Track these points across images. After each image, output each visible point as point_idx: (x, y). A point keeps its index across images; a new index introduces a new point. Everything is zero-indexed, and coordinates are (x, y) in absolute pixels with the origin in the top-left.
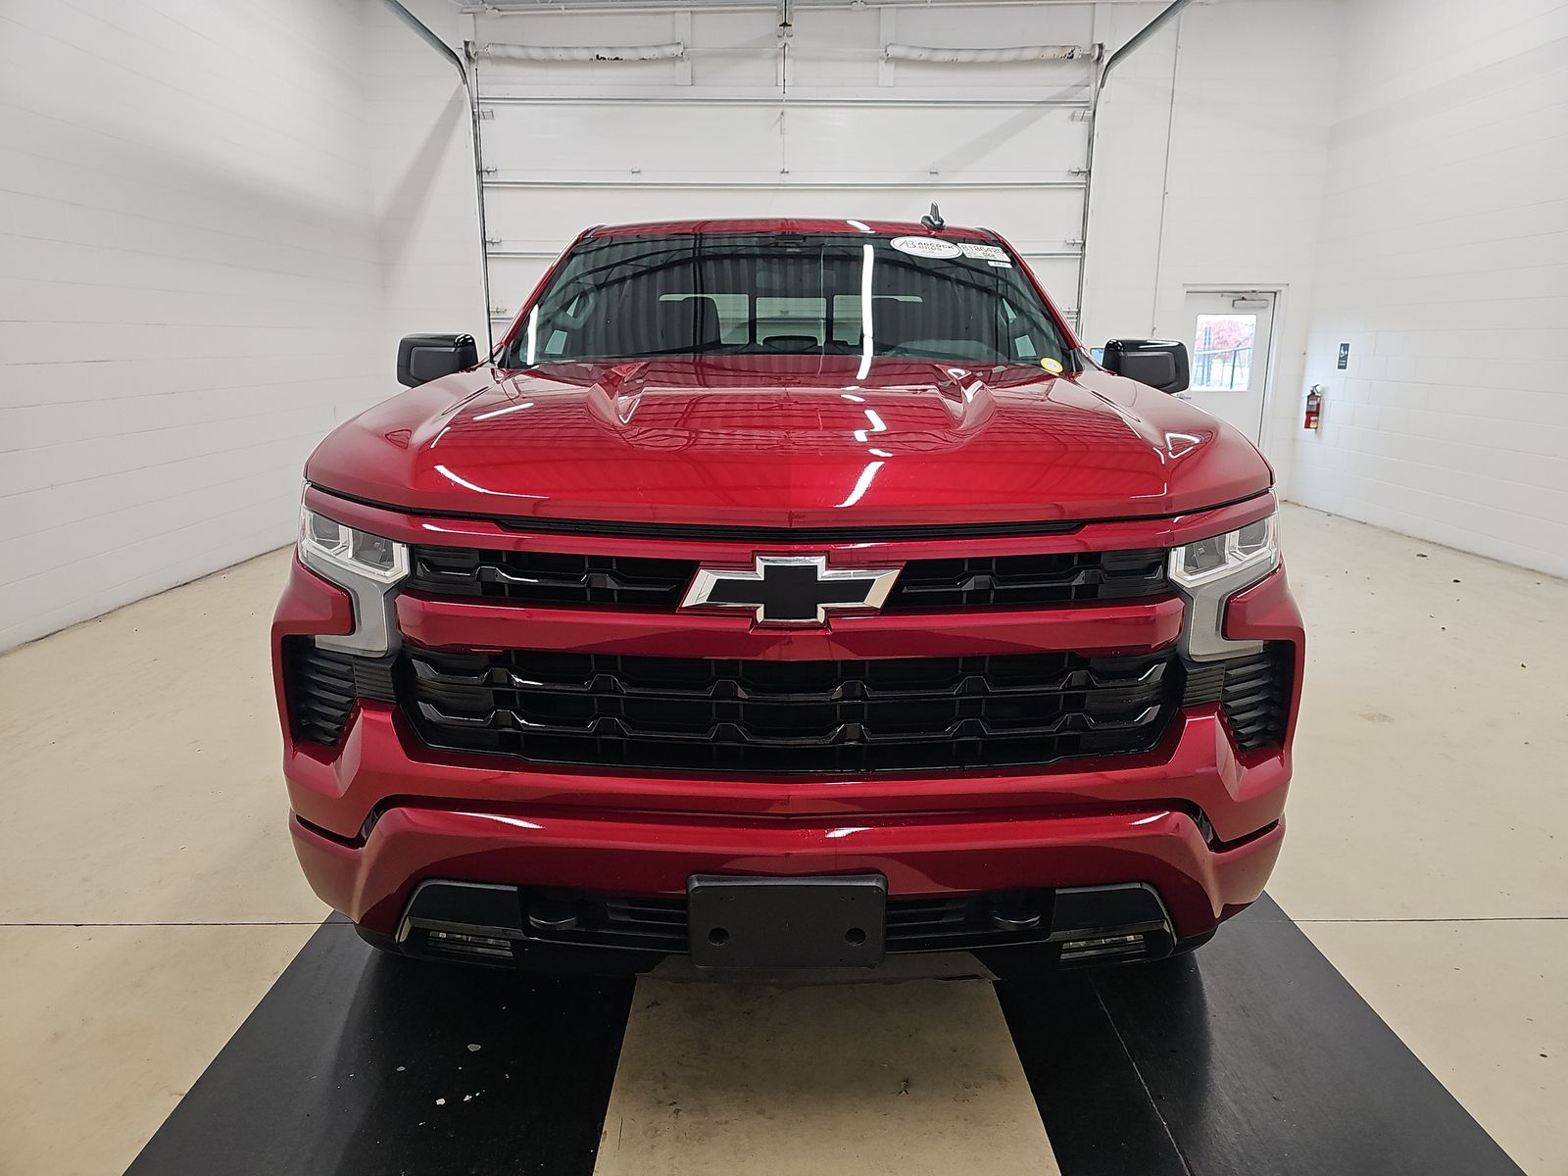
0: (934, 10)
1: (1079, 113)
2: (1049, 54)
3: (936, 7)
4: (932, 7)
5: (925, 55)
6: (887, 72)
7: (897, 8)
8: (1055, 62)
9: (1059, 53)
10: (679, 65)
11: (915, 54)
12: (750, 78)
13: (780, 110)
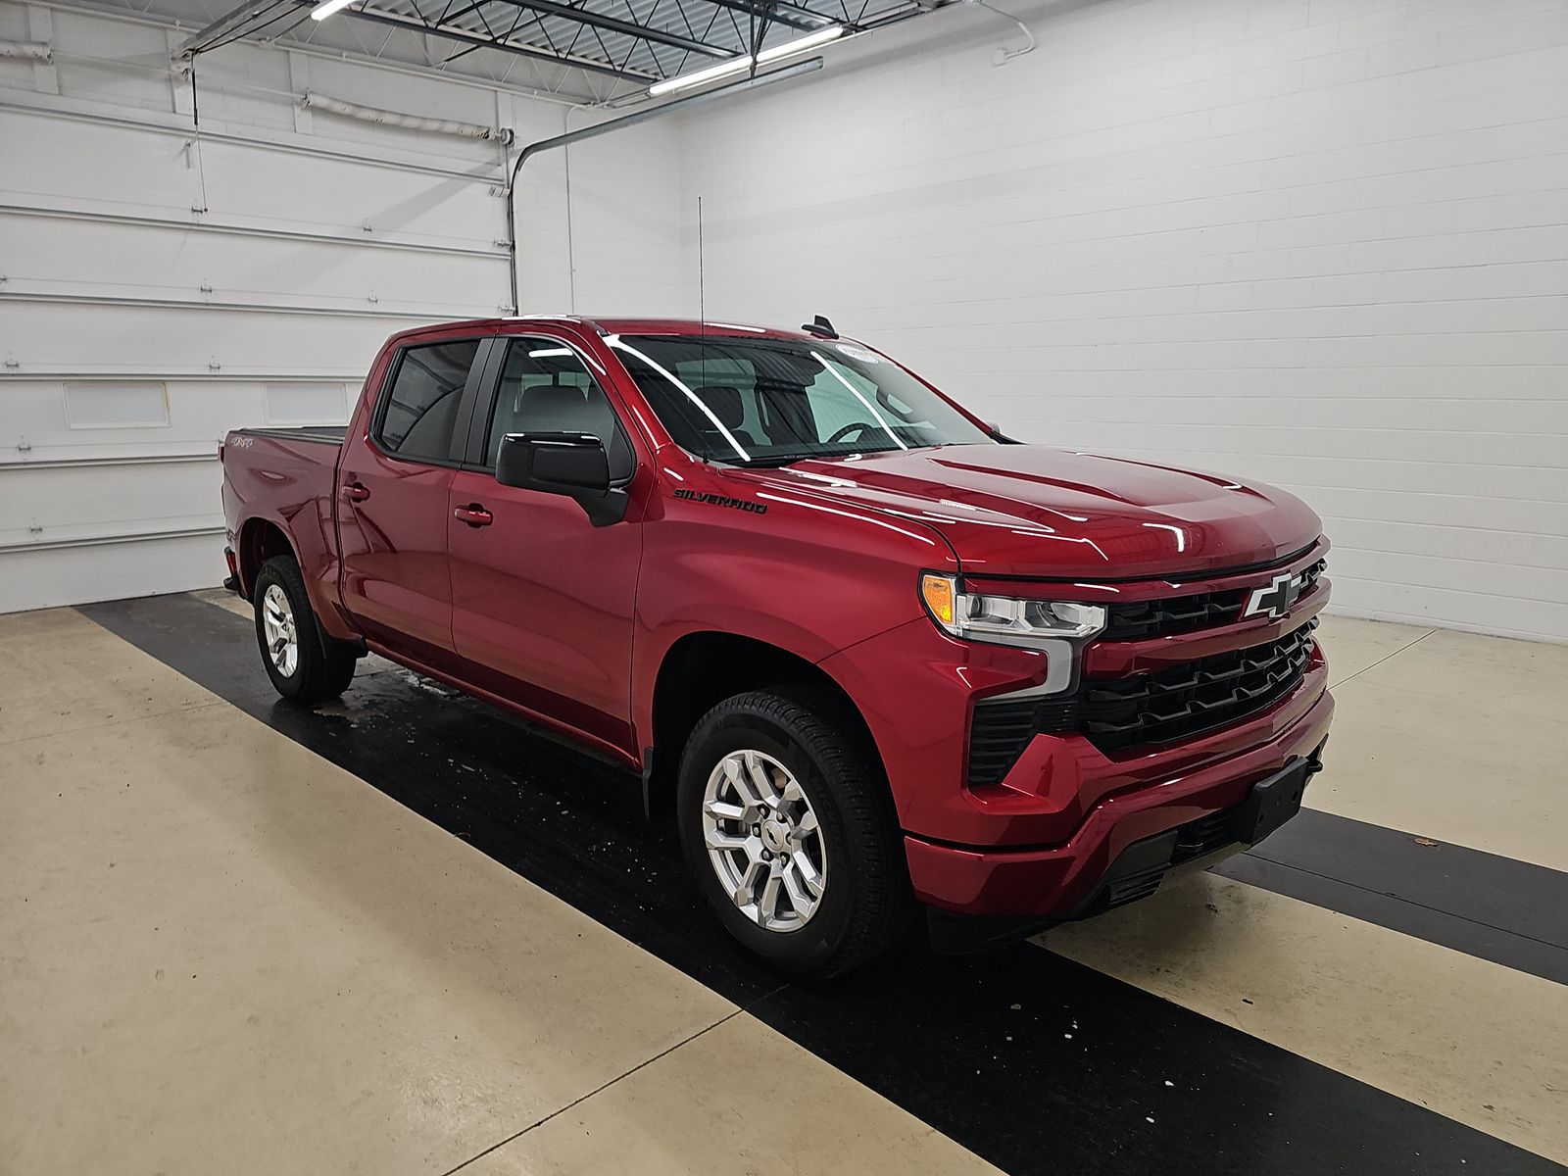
0: (348, 65)
1: (499, 190)
2: (468, 130)
3: (350, 63)
4: (346, 62)
5: (349, 110)
6: (305, 119)
7: (308, 55)
8: (471, 138)
9: (476, 132)
10: (39, 68)
11: (338, 107)
12: (138, 97)
13: (183, 142)
